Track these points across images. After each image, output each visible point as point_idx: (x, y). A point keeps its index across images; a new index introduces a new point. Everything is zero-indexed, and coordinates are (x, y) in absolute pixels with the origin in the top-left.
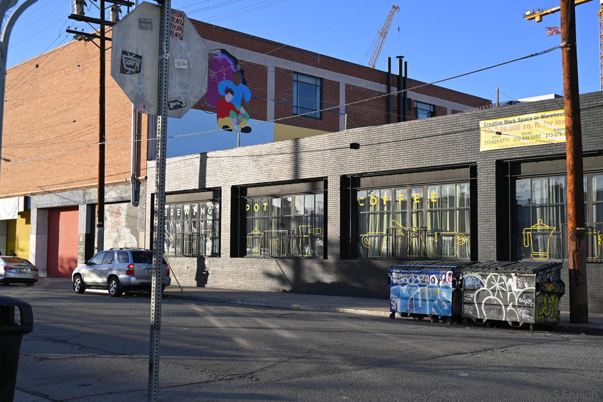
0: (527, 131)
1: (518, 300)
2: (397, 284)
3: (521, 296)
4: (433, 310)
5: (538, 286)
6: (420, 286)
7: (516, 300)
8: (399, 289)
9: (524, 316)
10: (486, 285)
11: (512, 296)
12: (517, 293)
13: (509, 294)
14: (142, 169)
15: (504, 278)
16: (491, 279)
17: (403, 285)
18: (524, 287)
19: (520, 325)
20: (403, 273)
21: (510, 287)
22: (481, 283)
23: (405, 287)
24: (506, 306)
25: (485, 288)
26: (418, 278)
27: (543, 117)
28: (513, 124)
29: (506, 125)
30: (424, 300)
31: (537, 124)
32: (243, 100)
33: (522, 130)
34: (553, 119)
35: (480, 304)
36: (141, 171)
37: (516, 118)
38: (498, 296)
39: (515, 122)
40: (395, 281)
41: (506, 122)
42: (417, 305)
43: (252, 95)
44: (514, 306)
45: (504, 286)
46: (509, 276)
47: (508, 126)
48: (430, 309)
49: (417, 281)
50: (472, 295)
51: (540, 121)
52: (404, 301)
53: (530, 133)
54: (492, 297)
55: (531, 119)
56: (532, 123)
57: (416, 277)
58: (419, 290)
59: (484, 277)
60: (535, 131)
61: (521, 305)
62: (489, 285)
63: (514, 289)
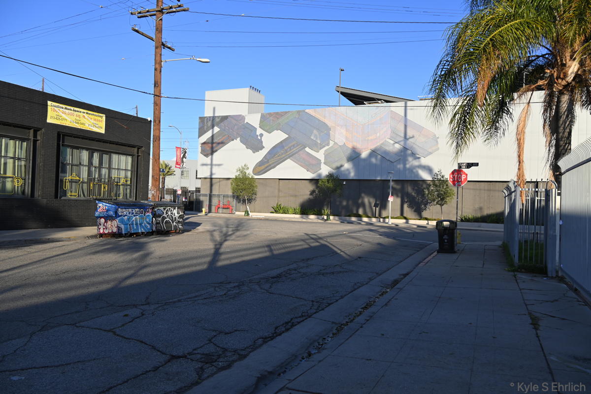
0: (78, 118)
2: (121, 216)
3: (178, 218)
4: (142, 229)
6: (134, 216)
7: (177, 220)
8: (123, 219)
9: (180, 227)
10: (165, 214)
11: (175, 218)
15: (172, 209)
16: (167, 210)
17: (124, 216)
18: (180, 213)
20: (125, 209)
21: (174, 214)
22: (163, 213)
23: (126, 217)
24: (173, 223)
25: (165, 215)
26: (134, 211)
27: (87, 113)
28: (70, 111)
29: (66, 110)
30: (137, 224)
31: (84, 116)
33: (75, 117)
34: (93, 117)
35: (162, 223)
37: (72, 108)
38: (170, 219)
39: (71, 110)
40: (120, 214)
41: (66, 108)
42: (133, 228)
44: (176, 223)
45: (172, 213)
46: (175, 209)
47: (67, 111)
48: (141, 229)
49: (133, 213)
50: (159, 219)
51: (85, 115)
52: (126, 226)
53: (80, 121)
54: (167, 219)
55: (81, 112)
56: (82, 114)
57: (132, 211)
58: (134, 218)
59: (164, 209)
60: (83, 120)
61: (179, 222)
62: (167, 213)
63: (176, 215)
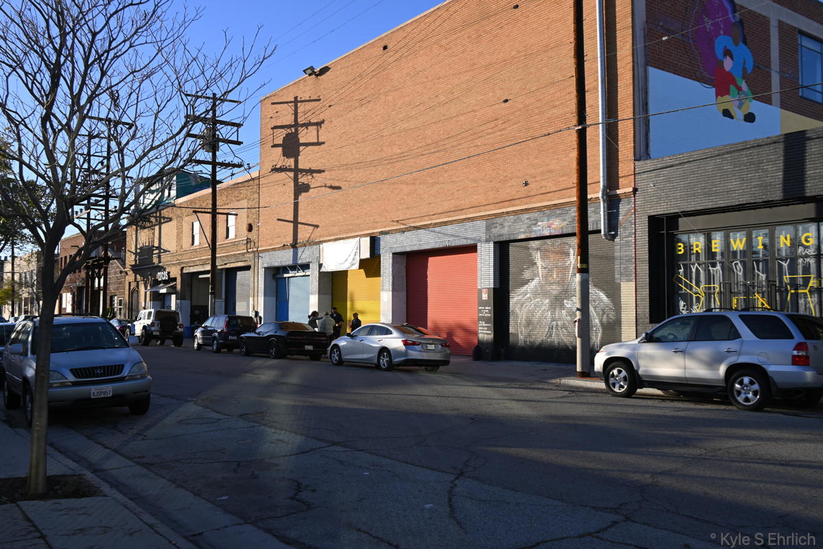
14: (622, 177)
32: (744, 69)
36: (620, 180)
43: (754, 62)
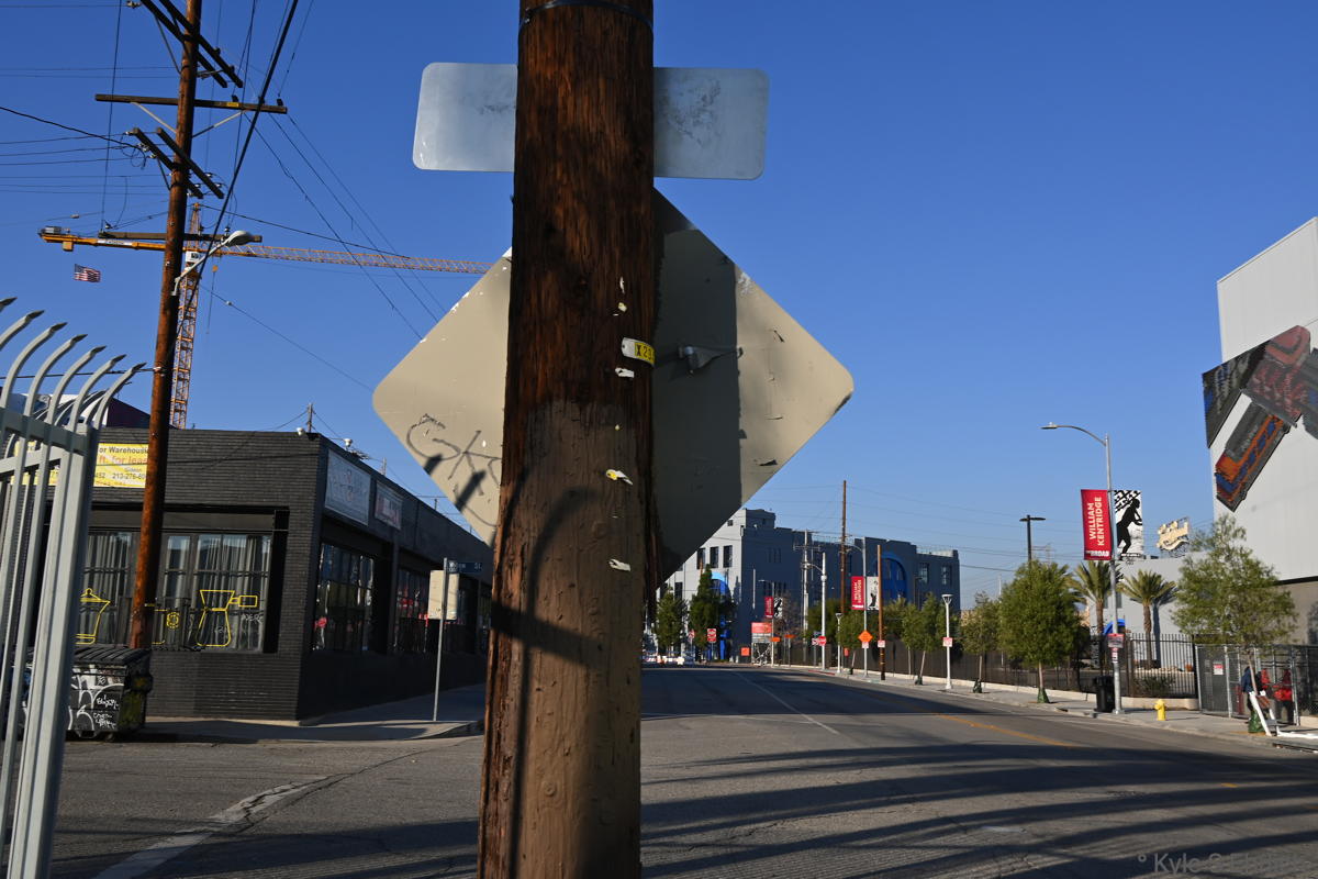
1: (95, 701)
3: (101, 696)
5: (128, 681)
7: (93, 701)
9: (102, 722)
11: (86, 696)
12: (94, 692)
13: (81, 693)
18: (106, 683)
19: (95, 735)
21: (84, 683)
24: (76, 710)
44: (87, 709)
51: (107, 455)
61: (99, 708)
63: (91, 685)
